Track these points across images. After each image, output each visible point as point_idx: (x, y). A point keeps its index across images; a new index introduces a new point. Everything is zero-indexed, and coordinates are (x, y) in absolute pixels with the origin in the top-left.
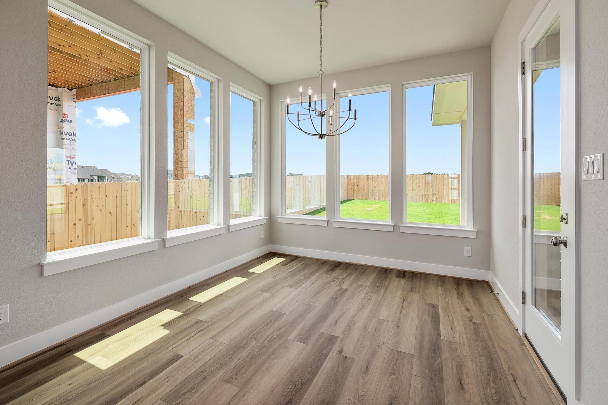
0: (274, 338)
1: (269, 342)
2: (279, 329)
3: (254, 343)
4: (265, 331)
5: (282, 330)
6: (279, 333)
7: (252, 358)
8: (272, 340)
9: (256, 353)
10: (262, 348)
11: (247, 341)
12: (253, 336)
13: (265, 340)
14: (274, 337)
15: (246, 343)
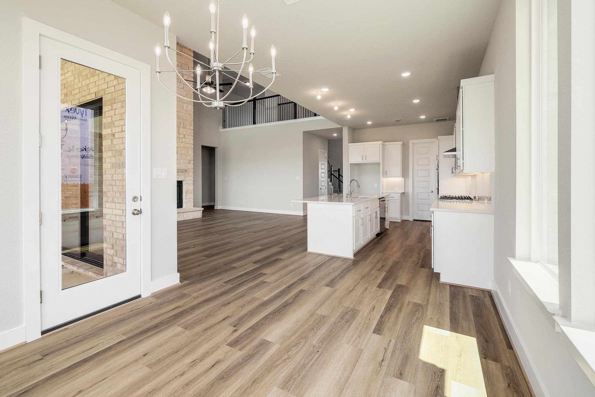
0: (294, 346)
1: (300, 343)
2: (289, 358)
3: (314, 342)
4: (306, 356)
5: (286, 356)
6: (289, 353)
7: (313, 329)
8: (297, 344)
9: (310, 333)
10: (306, 337)
11: (322, 345)
12: (317, 350)
13: (304, 345)
14: (294, 348)
15: (322, 342)
